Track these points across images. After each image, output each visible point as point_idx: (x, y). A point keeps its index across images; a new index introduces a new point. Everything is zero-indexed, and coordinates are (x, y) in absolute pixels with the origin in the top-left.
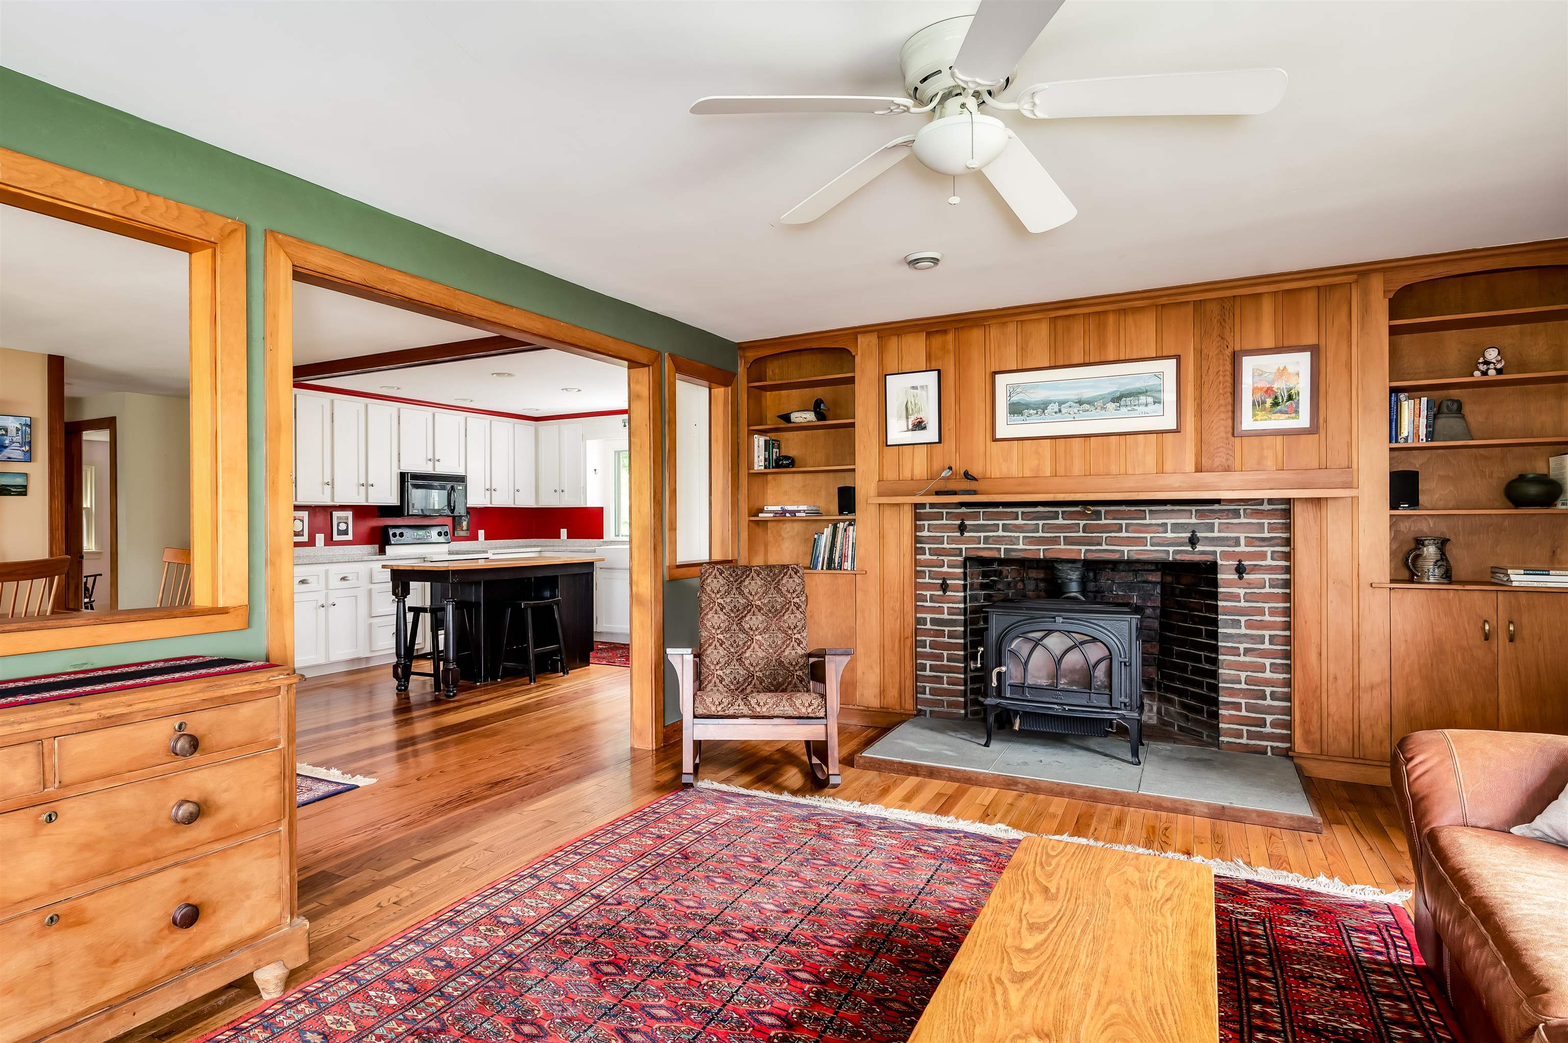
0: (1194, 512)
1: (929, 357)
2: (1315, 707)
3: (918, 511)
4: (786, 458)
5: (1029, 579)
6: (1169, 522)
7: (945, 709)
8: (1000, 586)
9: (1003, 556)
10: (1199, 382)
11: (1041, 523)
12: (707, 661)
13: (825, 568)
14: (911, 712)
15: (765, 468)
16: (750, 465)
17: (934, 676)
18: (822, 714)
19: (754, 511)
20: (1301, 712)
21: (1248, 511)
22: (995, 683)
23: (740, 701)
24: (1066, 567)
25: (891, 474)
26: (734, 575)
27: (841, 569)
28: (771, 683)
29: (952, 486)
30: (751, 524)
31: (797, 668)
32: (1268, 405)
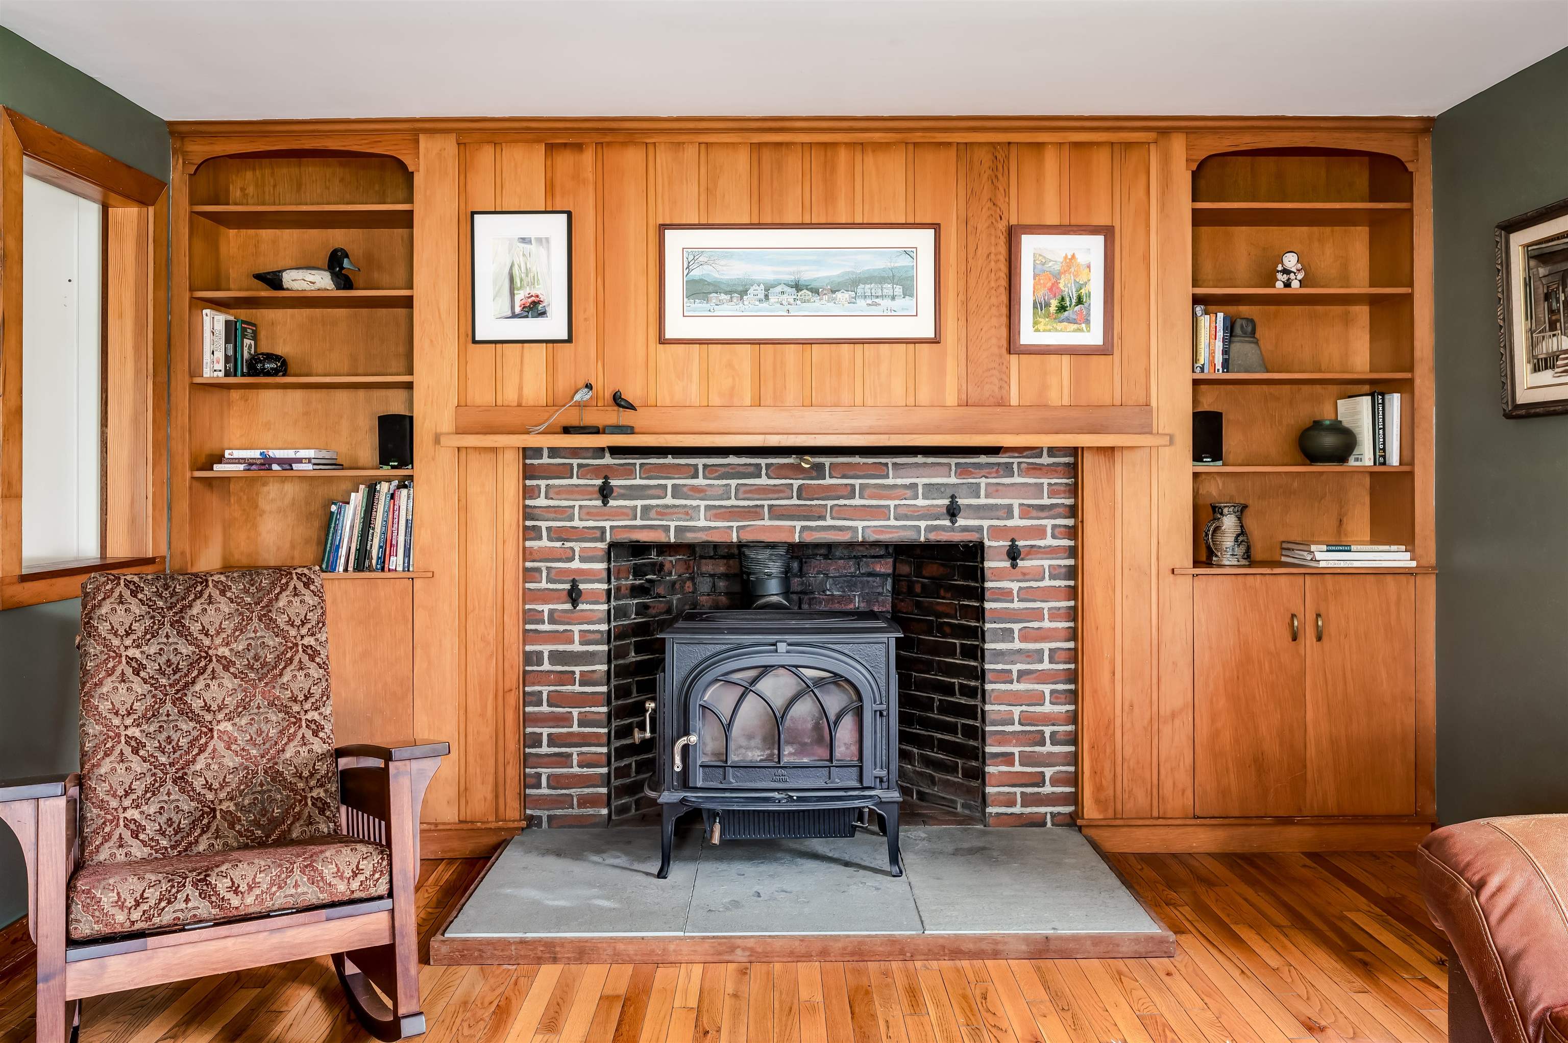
0: (953, 468)
1: (550, 189)
2: (1108, 751)
3: (528, 461)
4: (270, 357)
5: (703, 575)
6: (921, 481)
7: (576, 811)
8: (661, 590)
9: (673, 540)
10: (964, 268)
11: (734, 483)
12: (101, 790)
13: (350, 568)
14: (516, 825)
15: (227, 374)
16: (195, 369)
17: (556, 755)
18: (383, 889)
19: (202, 459)
20: (1092, 760)
21: (1023, 466)
22: (678, 766)
23: (189, 889)
24: (763, 555)
25: (481, 395)
26: (166, 594)
27: (383, 569)
28: (256, 823)
29: (592, 418)
30: (196, 484)
31: (313, 783)
32: (1053, 309)
